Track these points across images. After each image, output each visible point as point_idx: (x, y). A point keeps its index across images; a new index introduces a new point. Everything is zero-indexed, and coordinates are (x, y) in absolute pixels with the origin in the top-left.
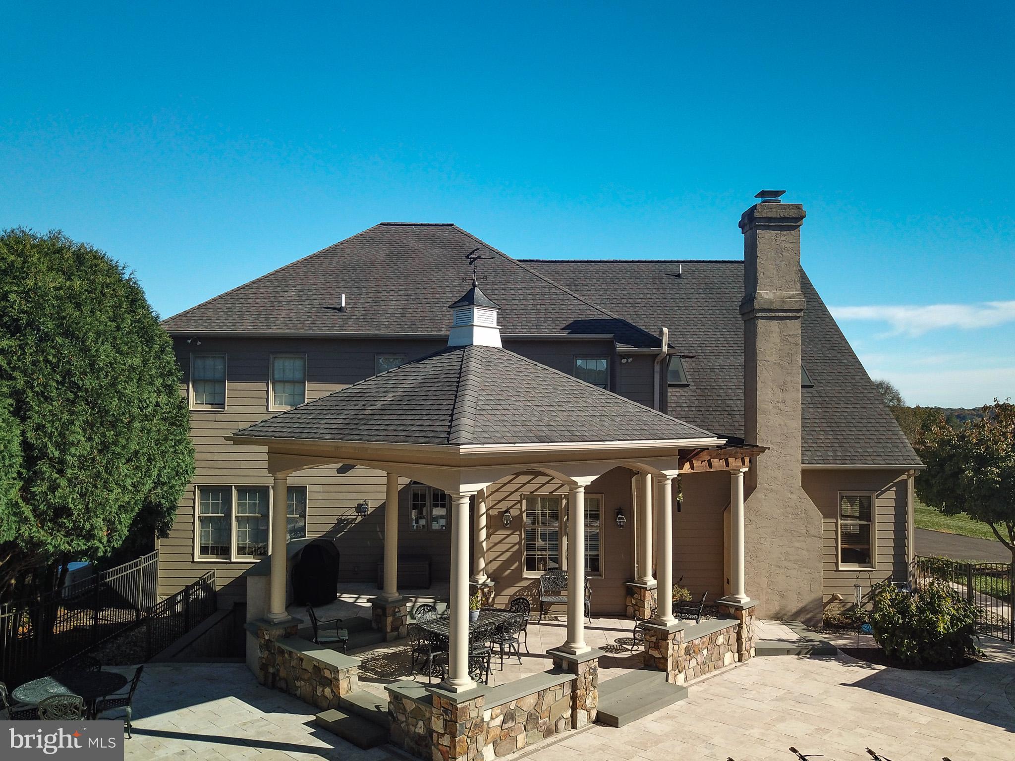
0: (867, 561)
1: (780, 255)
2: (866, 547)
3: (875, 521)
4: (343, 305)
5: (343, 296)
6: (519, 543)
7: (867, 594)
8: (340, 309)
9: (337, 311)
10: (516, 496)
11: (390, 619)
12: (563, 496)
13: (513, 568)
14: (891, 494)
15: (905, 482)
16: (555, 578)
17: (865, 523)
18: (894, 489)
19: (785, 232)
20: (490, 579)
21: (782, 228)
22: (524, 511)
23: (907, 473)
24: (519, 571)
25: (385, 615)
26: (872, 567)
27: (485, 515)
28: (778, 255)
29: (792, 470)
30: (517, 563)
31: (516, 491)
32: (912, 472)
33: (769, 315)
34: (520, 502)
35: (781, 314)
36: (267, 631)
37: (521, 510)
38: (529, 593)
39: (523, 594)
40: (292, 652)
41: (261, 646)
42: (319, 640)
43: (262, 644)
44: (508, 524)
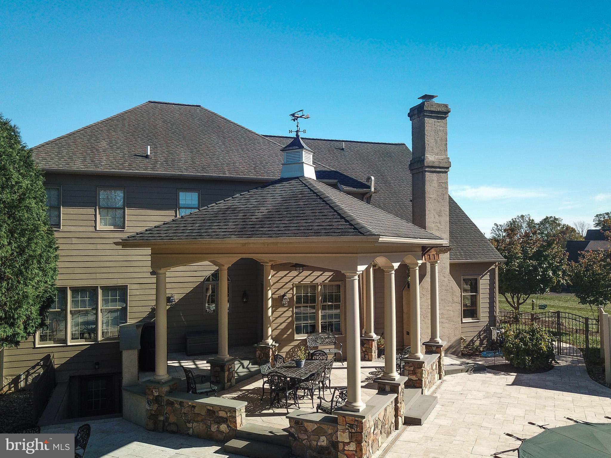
0: (475, 316)
1: (437, 134)
2: (475, 308)
3: (480, 293)
4: (149, 154)
5: (149, 147)
6: (292, 316)
7: (476, 336)
8: (147, 157)
9: (145, 158)
10: (290, 285)
11: (227, 373)
12: (319, 284)
13: (288, 333)
14: (487, 277)
15: (494, 269)
16: (315, 338)
17: (475, 294)
18: (489, 274)
19: (439, 121)
20: (274, 342)
21: (438, 118)
22: (295, 295)
23: (494, 265)
24: (292, 335)
25: (223, 370)
26: (478, 320)
27: (271, 299)
28: (436, 135)
29: (445, 264)
30: (291, 330)
31: (289, 281)
32: (497, 264)
33: (432, 170)
34: (292, 289)
35: (438, 170)
36: (156, 389)
37: (293, 294)
38: (299, 349)
39: (295, 350)
40: (183, 402)
41: (149, 401)
42: (198, 391)
43: (150, 399)
44: (286, 304)
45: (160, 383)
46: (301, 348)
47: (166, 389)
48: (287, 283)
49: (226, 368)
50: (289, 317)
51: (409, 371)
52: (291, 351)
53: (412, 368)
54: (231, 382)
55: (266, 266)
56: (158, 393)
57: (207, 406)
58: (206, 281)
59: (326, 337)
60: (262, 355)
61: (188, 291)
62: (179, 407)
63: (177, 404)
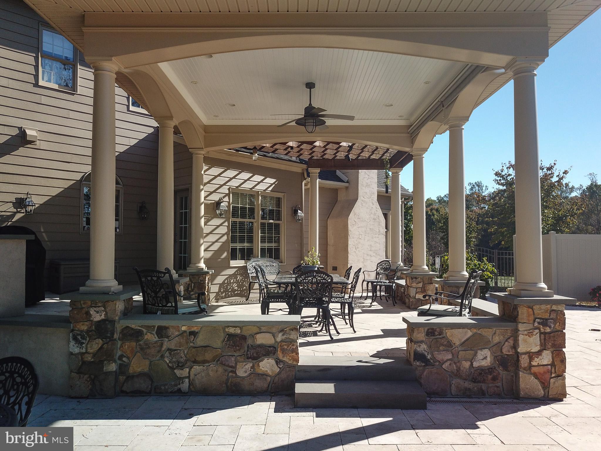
6: (227, 234)
10: (225, 190)
12: (260, 192)
13: (223, 257)
20: (207, 267)
22: (231, 204)
24: (227, 260)
27: (203, 204)
30: (226, 253)
31: (225, 184)
34: (228, 195)
36: (99, 307)
37: (229, 202)
38: (235, 280)
39: (230, 281)
41: (78, 335)
43: (82, 331)
44: (223, 214)
46: (238, 279)
48: (221, 186)
50: (224, 235)
51: (417, 288)
52: (226, 282)
53: (420, 285)
55: (197, 154)
56: (103, 315)
58: (85, 180)
59: (268, 264)
60: (193, 285)
62: (157, 339)
63: (151, 333)
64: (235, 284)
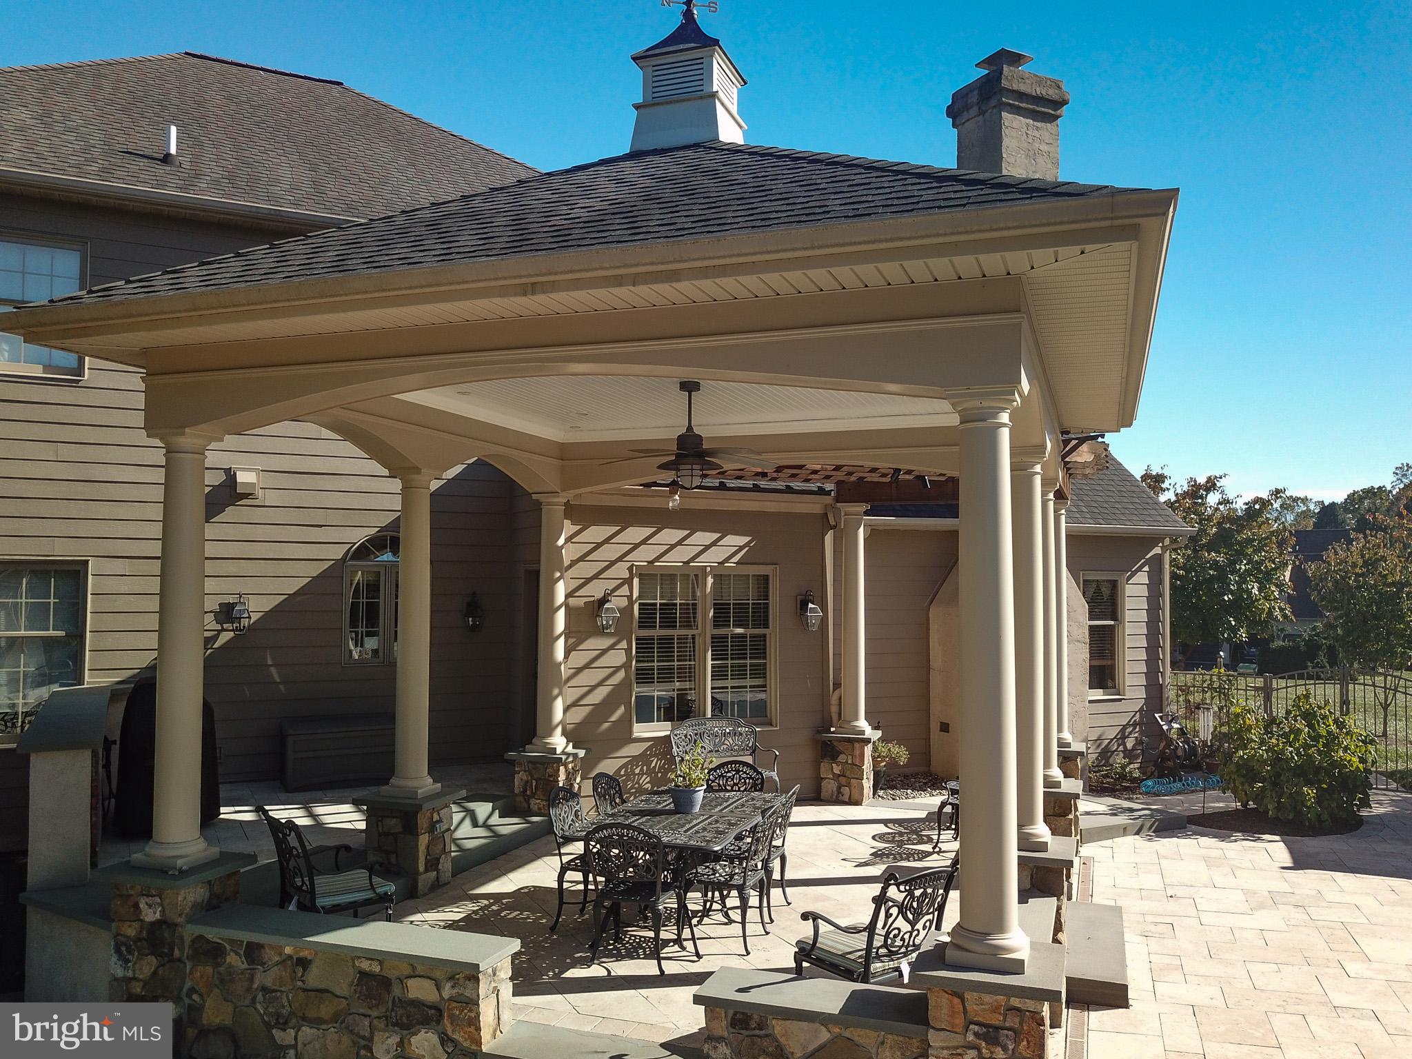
0: (1110, 684)
2: (1109, 663)
3: (1124, 619)
4: (173, 150)
5: (173, 129)
6: (626, 666)
7: (1115, 738)
8: (166, 159)
9: (159, 163)
10: (621, 570)
11: (424, 840)
12: (709, 569)
13: (613, 718)
14: (1142, 577)
15: (1159, 559)
16: (696, 734)
17: (1112, 623)
18: (1146, 568)
19: (1039, 124)
20: (571, 744)
21: (1034, 116)
22: (636, 601)
23: (1161, 545)
24: (626, 724)
26: (1119, 695)
27: (563, 608)
28: (1030, 162)
30: (622, 710)
31: (620, 559)
32: (1167, 541)
34: (628, 582)
36: (153, 896)
37: (630, 597)
38: (645, 768)
39: (633, 771)
40: (260, 946)
41: (125, 944)
42: (320, 902)
43: (128, 938)
44: (611, 626)
45: (166, 873)
46: (653, 765)
47: (191, 894)
48: (613, 563)
49: (423, 822)
50: (618, 669)
52: (622, 773)
54: (438, 870)
55: (549, 504)
56: (158, 913)
57: (359, 958)
58: (351, 559)
59: (728, 731)
60: (534, 784)
61: (293, 586)
62: (245, 966)
63: (237, 954)
64: (645, 776)
